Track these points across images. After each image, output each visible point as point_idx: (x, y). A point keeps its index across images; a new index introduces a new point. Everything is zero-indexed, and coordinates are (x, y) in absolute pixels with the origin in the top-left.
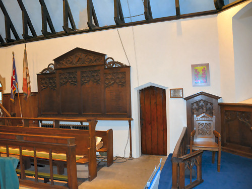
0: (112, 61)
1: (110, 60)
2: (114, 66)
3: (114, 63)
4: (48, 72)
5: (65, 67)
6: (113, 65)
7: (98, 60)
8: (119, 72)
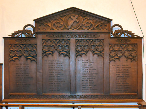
0: (120, 29)
1: (117, 28)
2: (123, 36)
3: (122, 31)
4: (23, 36)
5: (52, 31)
6: (121, 34)
7: (101, 26)
8: (129, 43)
